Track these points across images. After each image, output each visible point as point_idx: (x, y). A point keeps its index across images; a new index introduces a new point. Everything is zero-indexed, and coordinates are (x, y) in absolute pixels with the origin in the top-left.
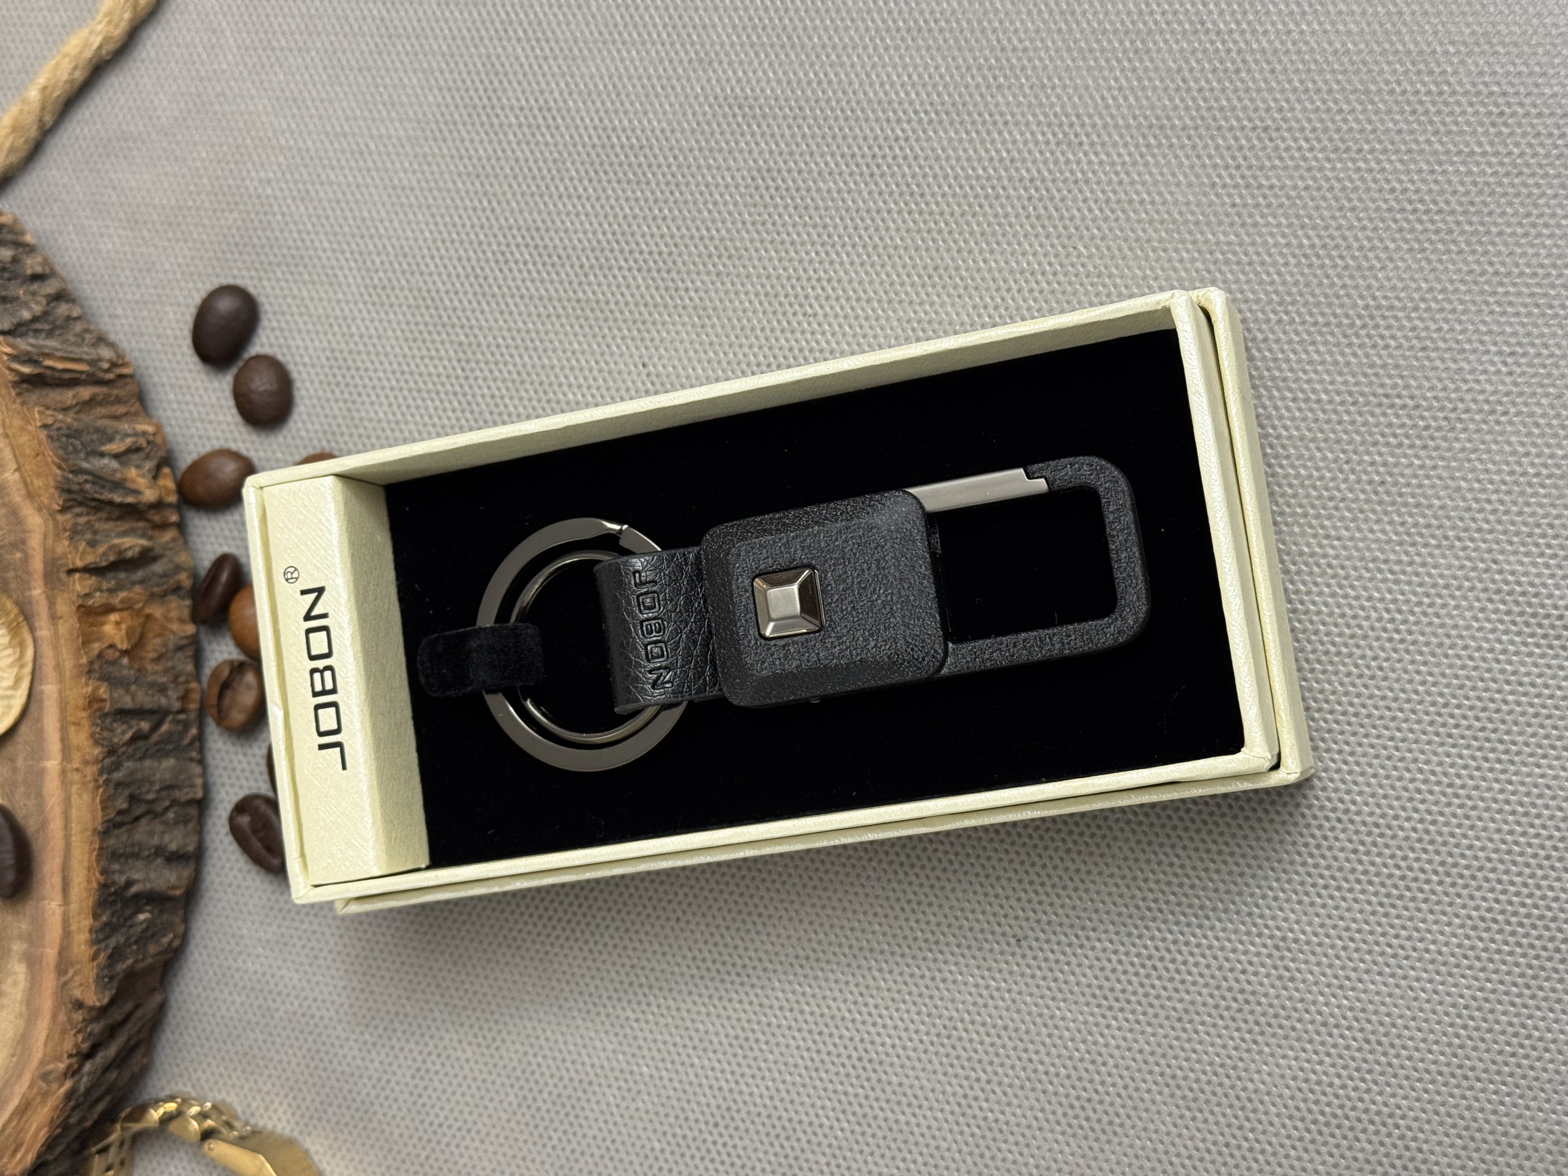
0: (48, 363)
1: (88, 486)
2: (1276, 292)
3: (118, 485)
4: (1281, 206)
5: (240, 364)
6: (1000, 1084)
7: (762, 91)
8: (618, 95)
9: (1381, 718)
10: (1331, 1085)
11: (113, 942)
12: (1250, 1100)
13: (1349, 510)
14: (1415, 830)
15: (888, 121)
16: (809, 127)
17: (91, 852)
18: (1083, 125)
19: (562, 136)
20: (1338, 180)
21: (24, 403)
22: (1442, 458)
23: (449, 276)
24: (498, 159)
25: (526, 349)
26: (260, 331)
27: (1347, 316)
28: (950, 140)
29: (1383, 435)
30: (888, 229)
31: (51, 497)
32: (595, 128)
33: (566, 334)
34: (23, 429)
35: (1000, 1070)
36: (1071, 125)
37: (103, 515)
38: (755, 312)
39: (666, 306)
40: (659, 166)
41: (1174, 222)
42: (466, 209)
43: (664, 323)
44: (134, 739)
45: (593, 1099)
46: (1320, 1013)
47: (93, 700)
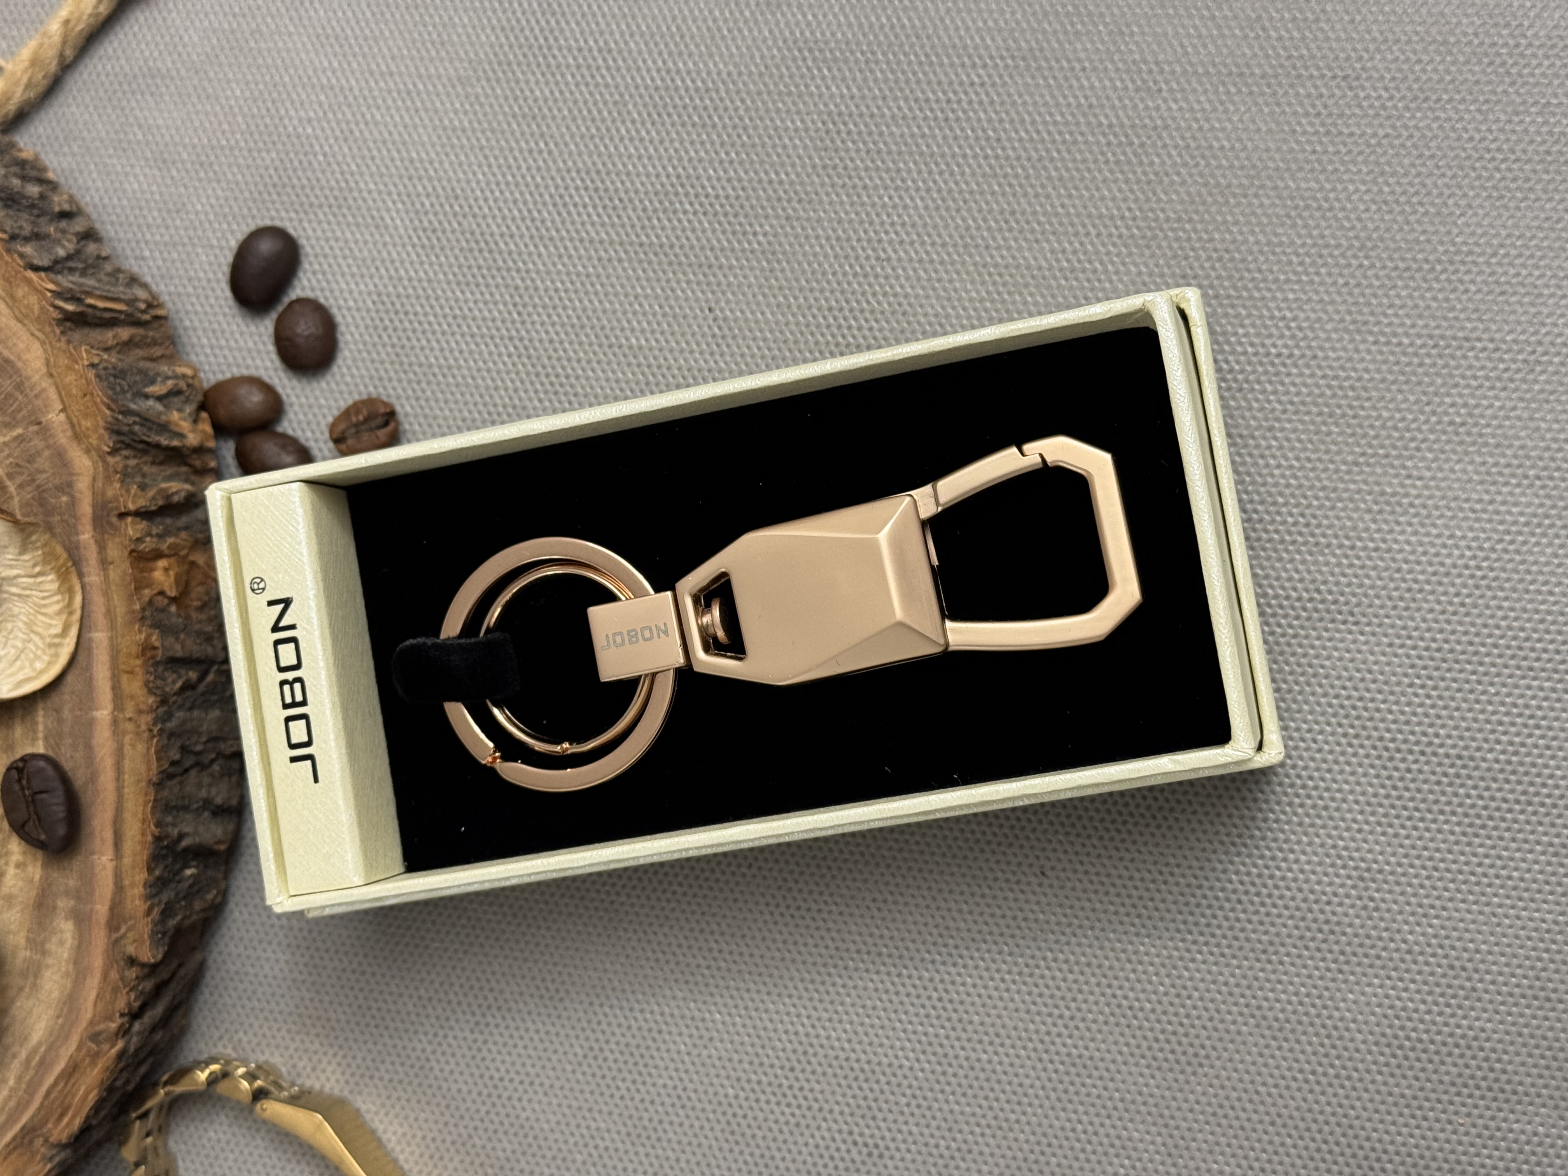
0: (90, 301)
1: (137, 428)
2: (1357, 237)
3: (164, 428)
4: (1361, 153)
5: (280, 308)
6: (1083, 1020)
7: (833, 34)
8: (682, 37)
9: (1464, 652)
10: (1416, 1011)
11: (165, 896)
12: (1336, 1028)
13: (1430, 450)
14: (1497, 761)
15: (963, 65)
16: (882, 71)
17: (145, 804)
18: (1162, 71)
19: (623, 78)
20: (1416, 127)
21: (69, 342)
22: (1522, 399)
23: (504, 218)
24: (555, 101)
25: (587, 293)
26: (301, 274)
27: (1426, 261)
28: (1026, 84)
29: (1463, 377)
30: (963, 174)
31: (101, 438)
32: (658, 71)
33: (628, 278)
34: (69, 368)
35: (1084, 1006)
36: (1150, 72)
37: (149, 459)
38: (826, 256)
39: (733, 250)
40: (726, 109)
41: (1254, 167)
42: (521, 151)
43: (731, 267)
44: (183, 689)
45: (663, 1047)
46: (1405, 941)
47: (146, 648)
